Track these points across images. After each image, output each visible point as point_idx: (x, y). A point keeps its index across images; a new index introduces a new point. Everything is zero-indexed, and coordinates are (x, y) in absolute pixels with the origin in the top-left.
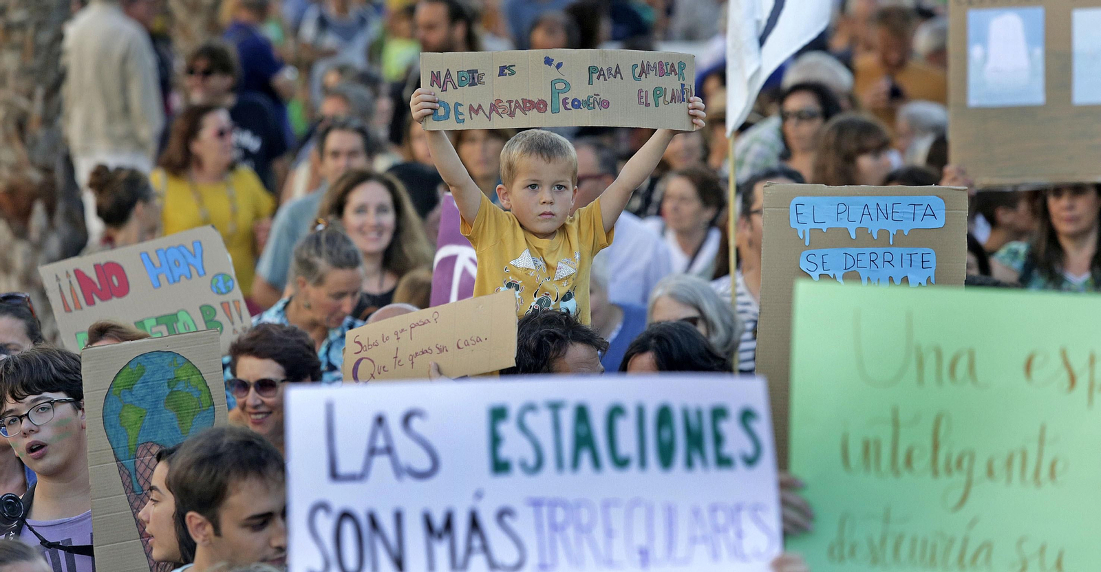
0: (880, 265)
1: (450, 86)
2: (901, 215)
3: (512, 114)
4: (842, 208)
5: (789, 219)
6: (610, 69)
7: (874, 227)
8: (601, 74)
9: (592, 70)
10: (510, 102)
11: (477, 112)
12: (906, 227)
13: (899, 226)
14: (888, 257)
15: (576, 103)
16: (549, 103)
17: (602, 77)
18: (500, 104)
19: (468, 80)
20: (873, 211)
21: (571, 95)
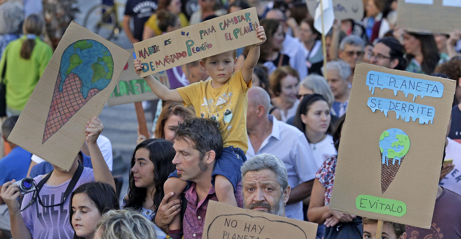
0: (407, 110)
1: (146, 55)
2: (421, 88)
3: (173, 61)
4: (392, 80)
5: (366, 80)
6: (209, 29)
7: (407, 91)
8: (205, 32)
9: (201, 32)
10: (171, 56)
11: (159, 64)
12: (423, 94)
13: (419, 93)
14: (411, 107)
15: (198, 49)
16: (187, 52)
17: (206, 34)
18: (167, 58)
19: (153, 50)
20: (407, 84)
21: (195, 46)
